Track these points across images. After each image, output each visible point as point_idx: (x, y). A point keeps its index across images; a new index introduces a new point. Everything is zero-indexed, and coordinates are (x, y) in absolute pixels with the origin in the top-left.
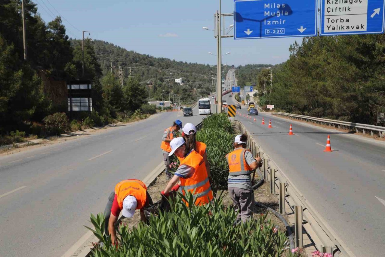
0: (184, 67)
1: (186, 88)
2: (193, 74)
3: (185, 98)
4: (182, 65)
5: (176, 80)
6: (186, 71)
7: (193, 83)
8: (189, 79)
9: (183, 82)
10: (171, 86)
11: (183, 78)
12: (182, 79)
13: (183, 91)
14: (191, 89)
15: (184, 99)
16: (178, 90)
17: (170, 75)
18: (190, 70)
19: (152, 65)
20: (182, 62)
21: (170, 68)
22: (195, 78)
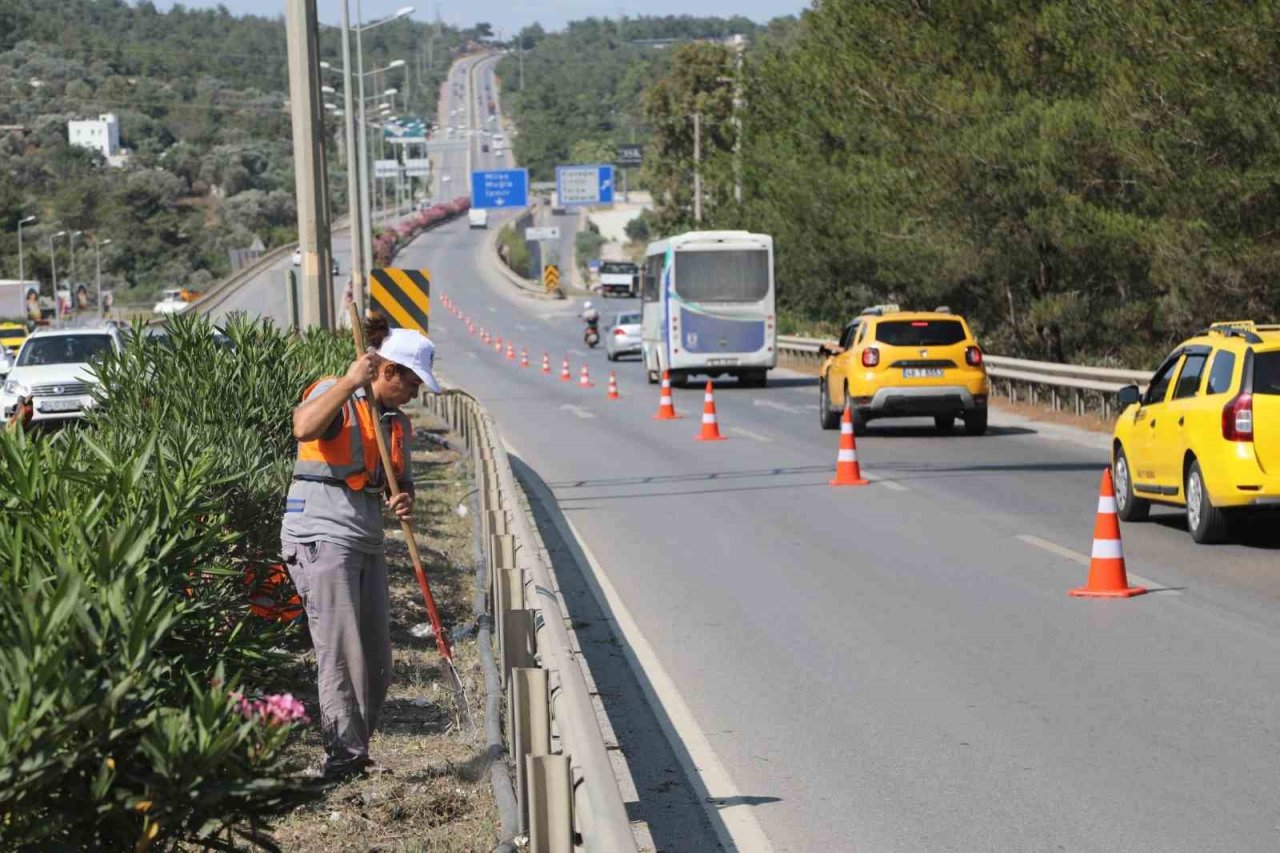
0: (132, 34)
1: (153, 188)
2: (205, 83)
3: (143, 254)
4: (122, 19)
5: (73, 127)
6: (147, 64)
7: (198, 148)
8: (171, 121)
9: (124, 142)
10: (39, 174)
11: (129, 114)
12: (120, 120)
13: (130, 208)
14: (191, 194)
15: (138, 265)
16: (91, 201)
17: (28, 91)
18: (173, 58)
21: (29, 43)
22: (217, 118)
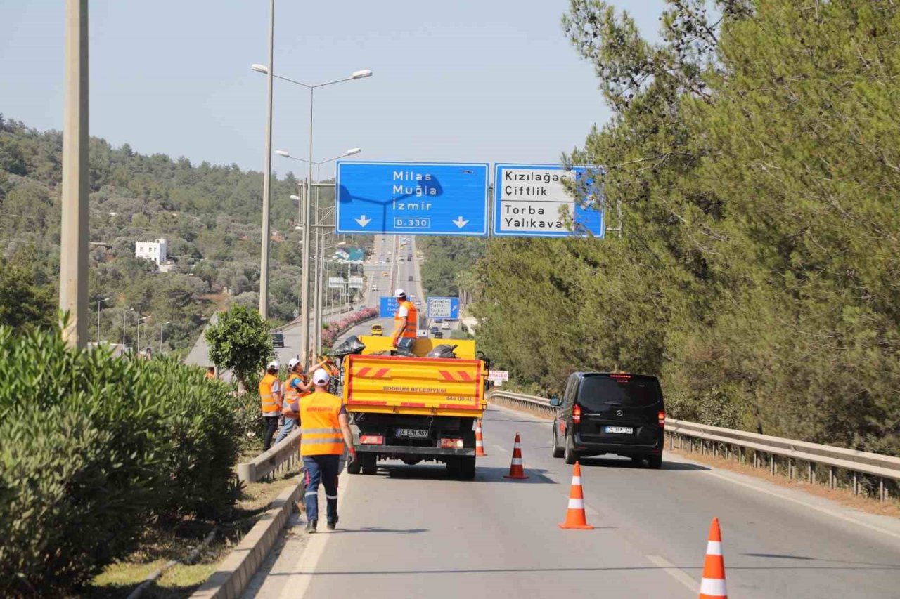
0: (174, 181)
1: (187, 287)
2: (221, 218)
3: (179, 329)
4: (169, 171)
5: (138, 245)
6: (185, 204)
7: (216, 263)
8: (199, 243)
9: (169, 256)
10: (117, 276)
11: (173, 237)
12: (168, 242)
13: (173, 300)
14: (211, 292)
15: (176, 336)
16: (149, 295)
17: (107, 220)
18: (204, 202)
19: (21, 170)
20: (165, 159)
21: (109, 187)
22: (228, 242)
